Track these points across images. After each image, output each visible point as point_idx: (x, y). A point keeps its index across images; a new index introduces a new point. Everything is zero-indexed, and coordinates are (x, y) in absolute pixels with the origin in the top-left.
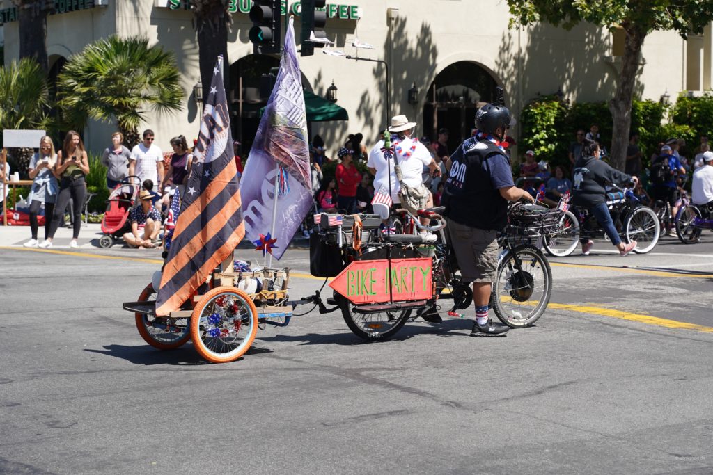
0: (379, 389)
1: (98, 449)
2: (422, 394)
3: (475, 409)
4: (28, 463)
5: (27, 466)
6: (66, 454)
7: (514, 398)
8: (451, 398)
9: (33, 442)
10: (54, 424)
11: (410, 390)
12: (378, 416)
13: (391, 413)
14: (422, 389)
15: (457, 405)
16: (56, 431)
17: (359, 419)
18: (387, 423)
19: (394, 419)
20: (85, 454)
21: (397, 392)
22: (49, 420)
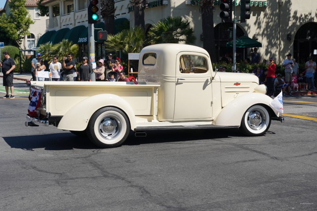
0: (249, 152)
1: (141, 170)
2: (264, 154)
3: (282, 160)
4: (116, 174)
5: (115, 175)
6: (129, 171)
7: (299, 156)
8: (274, 156)
9: (119, 167)
10: (128, 161)
11: (260, 153)
12: (245, 161)
13: (250, 161)
14: (265, 152)
15: (276, 158)
16: (128, 164)
17: (237, 162)
18: (247, 164)
19: (250, 162)
20: (136, 172)
21: (255, 153)
22: (126, 160)
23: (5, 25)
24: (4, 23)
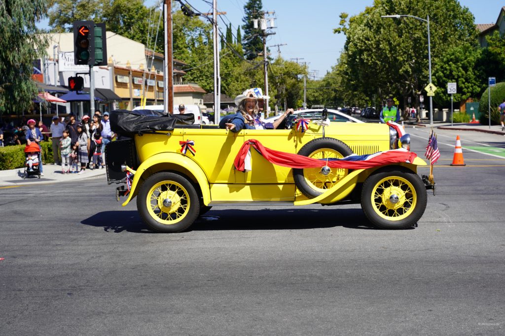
23: (498, 50)
24: (496, 46)
